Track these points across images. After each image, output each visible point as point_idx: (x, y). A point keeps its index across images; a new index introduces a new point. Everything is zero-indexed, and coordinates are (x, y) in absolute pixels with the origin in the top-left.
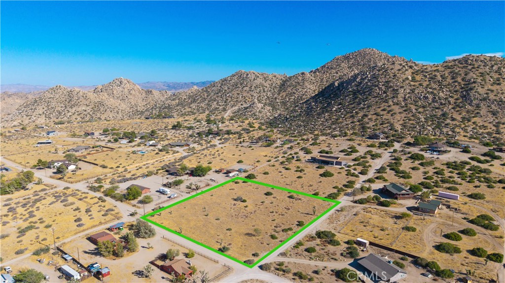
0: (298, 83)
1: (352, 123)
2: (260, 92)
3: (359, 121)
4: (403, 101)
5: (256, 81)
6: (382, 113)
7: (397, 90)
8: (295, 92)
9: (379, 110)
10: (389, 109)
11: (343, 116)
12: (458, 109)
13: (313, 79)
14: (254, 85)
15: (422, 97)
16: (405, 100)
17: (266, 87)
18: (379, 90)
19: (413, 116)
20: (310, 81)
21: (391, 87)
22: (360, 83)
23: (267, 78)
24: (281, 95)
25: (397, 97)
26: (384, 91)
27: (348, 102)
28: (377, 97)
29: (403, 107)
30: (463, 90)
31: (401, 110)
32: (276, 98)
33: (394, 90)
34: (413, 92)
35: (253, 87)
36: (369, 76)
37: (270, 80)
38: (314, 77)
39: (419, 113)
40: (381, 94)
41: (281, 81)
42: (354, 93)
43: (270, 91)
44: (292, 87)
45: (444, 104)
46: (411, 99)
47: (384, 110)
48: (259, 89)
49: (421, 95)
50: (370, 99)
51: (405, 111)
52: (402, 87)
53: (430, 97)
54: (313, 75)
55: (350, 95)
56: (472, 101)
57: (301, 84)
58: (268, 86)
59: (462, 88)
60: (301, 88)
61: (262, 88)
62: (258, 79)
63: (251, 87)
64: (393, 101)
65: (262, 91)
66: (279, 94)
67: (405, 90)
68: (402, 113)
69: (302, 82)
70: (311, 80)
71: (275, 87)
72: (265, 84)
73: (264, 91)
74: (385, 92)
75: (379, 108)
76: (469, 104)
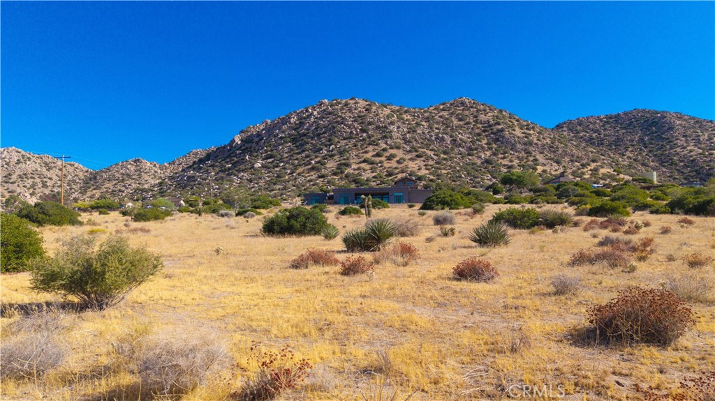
0: (128, 175)
1: (320, 177)
2: (33, 186)
3: (335, 174)
4: (405, 143)
5: (23, 166)
6: (378, 159)
7: (386, 127)
8: (123, 189)
9: (369, 156)
10: (388, 154)
11: (289, 171)
12: (501, 156)
13: (159, 171)
14: (17, 173)
15: (433, 138)
16: (407, 142)
17: (50, 179)
18: (349, 128)
19: (437, 163)
20: (153, 174)
21: (370, 123)
22: (302, 124)
23: (52, 165)
24: (89, 194)
25: (391, 137)
26: (361, 130)
27: (286, 153)
28: (350, 138)
29: (410, 151)
30: (487, 133)
31: (410, 157)
32: (76, 200)
33: (378, 127)
34: (414, 131)
35: (14, 177)
36: (315, 113)
37: (61, 170)
38: (161, 170)
39: (445, 159)
40: (357, 134)
41: (86, 174)
42: (293, 139)
43: (60, 186)
44: (114, 182)
45: (476, 149)
46: (416, 140)
47: (378, 155)
48: (30, 181)
49: (431, 136)
50: (339, 142)
51: (418, 156)
52: (392, 123)
53: (448, 139)
54: (157, 166)
55: (285, 142)
56: (513, 145)
57: (134, 177)
58: (55, 178)
59: (484, 131)
60: (135, 183)
61: (38, 180)
62: (28, 163)
63: (10, 175)
64: (386, 143)
65: (40, 185)
66: (83, 192)
67: (399, 127)
68: (416, 160)
69: (137, 173)
70: (156, 172)
71: (74, 181)
72: (49, 174)
73: (45, 186)
74: (363, 131)
75: (366, 152)
76: (512, 149)
